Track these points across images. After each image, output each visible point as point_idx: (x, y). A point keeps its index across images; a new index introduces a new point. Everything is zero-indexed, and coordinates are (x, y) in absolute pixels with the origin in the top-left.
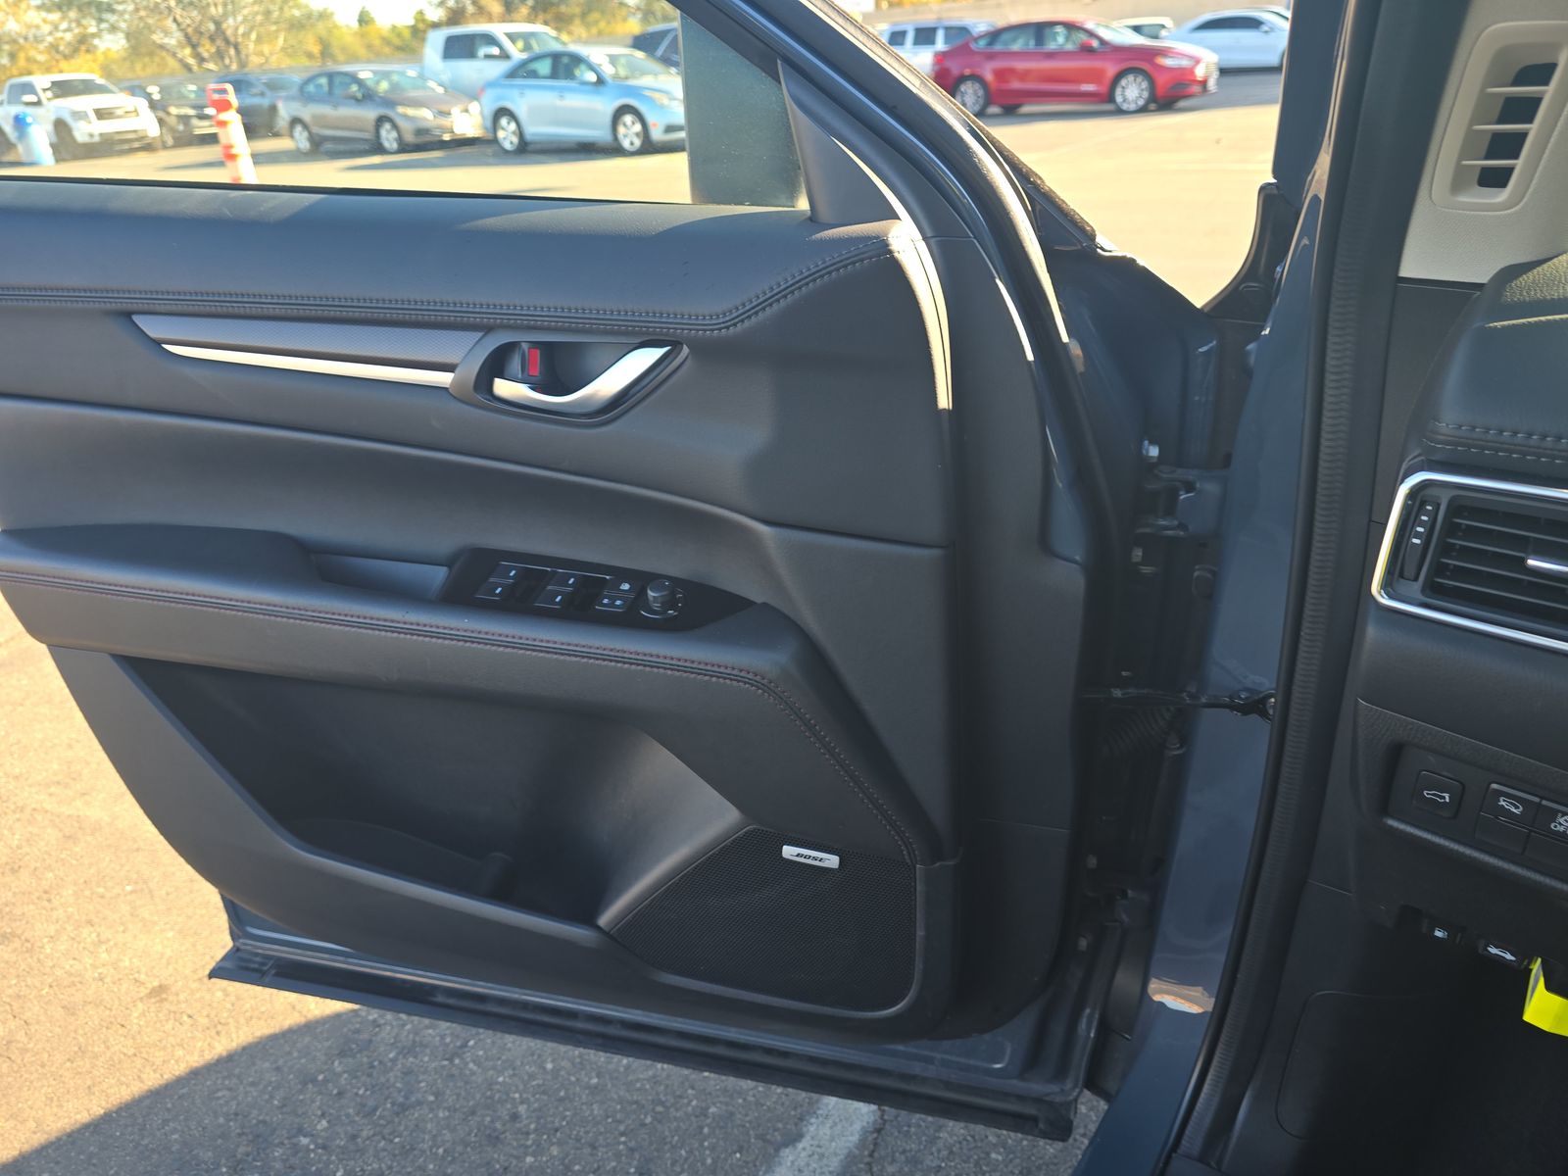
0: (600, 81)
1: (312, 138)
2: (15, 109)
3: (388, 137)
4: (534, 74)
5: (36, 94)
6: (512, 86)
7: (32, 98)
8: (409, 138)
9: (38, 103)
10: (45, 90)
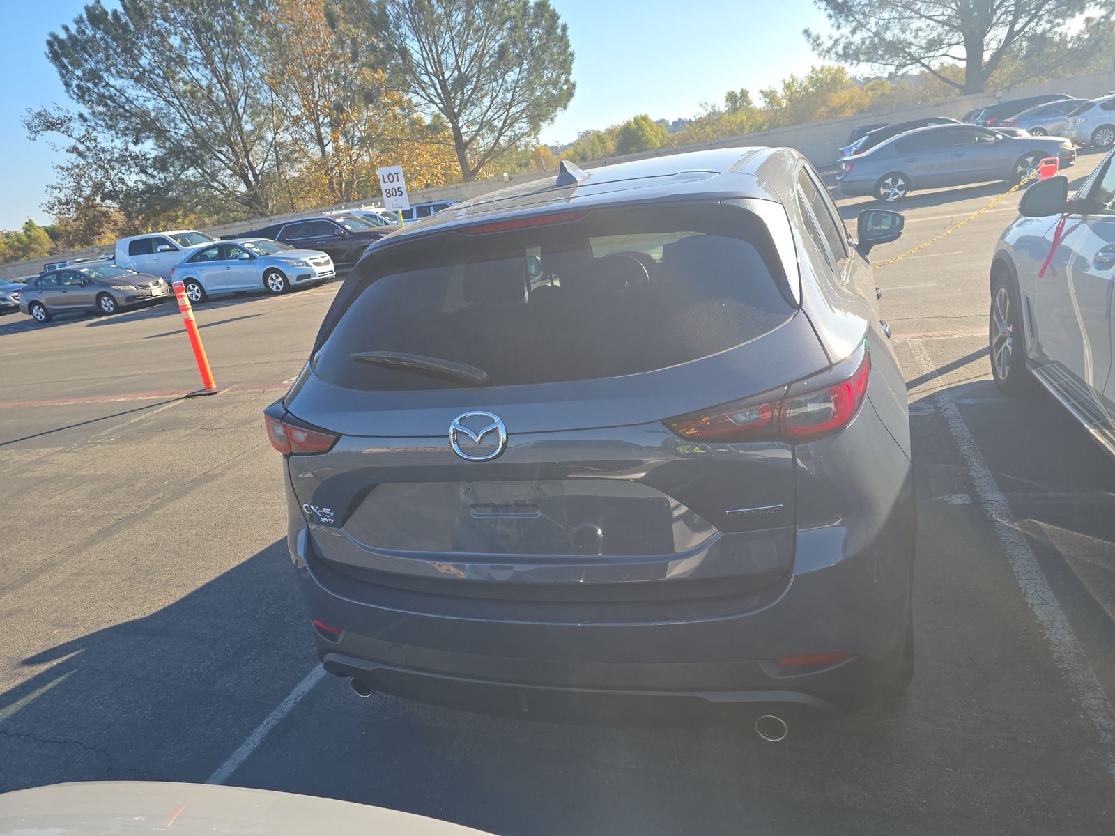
0: (252, 257)
1: (46, 312)
3: (106, 304)
4: (205, 258)
6: (193, 266)
8: (122, 303)
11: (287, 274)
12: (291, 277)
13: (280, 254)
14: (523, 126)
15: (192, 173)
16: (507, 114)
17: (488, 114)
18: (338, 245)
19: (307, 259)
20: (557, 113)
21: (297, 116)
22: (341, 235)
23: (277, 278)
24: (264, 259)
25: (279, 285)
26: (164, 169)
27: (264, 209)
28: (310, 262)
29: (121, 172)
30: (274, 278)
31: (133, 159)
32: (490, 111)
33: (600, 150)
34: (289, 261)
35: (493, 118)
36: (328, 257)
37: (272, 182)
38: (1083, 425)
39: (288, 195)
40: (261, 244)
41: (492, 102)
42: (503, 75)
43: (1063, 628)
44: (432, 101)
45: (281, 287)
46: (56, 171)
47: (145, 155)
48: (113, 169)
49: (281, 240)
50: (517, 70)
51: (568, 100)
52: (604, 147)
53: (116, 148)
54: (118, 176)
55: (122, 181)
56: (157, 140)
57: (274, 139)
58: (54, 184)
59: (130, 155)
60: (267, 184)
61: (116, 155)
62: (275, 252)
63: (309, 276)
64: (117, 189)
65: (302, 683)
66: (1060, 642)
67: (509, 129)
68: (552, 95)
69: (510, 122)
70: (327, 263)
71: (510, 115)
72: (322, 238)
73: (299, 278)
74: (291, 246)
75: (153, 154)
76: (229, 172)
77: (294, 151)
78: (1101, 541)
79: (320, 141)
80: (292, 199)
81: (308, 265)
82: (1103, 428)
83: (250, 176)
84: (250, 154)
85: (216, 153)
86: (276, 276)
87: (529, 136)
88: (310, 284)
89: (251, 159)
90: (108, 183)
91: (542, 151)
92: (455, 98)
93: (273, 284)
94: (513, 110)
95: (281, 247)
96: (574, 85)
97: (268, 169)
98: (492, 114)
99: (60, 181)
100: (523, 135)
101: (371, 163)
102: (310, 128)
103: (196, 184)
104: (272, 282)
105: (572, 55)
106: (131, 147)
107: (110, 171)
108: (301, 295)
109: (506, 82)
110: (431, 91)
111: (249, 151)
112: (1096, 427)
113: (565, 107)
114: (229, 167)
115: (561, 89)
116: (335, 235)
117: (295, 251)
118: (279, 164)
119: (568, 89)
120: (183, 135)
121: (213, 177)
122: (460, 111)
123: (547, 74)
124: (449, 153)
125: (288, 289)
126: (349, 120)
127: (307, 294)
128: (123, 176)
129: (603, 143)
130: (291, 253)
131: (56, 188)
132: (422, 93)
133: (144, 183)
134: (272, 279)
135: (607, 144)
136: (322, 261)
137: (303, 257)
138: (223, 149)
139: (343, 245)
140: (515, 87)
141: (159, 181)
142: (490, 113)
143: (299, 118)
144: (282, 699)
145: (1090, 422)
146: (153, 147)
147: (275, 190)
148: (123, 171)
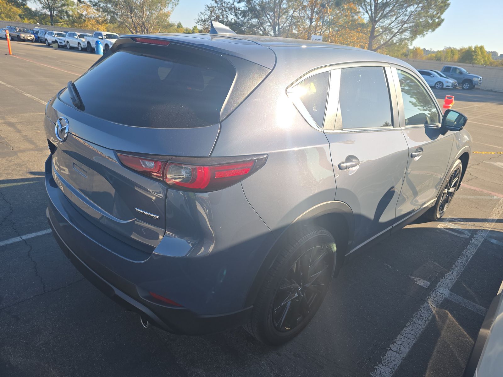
2: (96, 39)
5: (102, 36)
7: (101, 37)
9: (102, 39)
10: (104, 36)
14: (407, 34)
15: (255, 21)
16: (402, 27)
17: (392, 25)
20: (428, 32)
21: (305, 5)
26: (244, 16)
29: (228, 13)
31: (234, 9)
32: (393, 23)
33: (450, 58)
35: (393, 27)
41: (396, 19)
42: (407, 7)
43: (391, 369)
44: (367, 12)
46: (205, 7)
47: (239, 8)
48: (226, 11)
50: (416, 6)
51: (436, 27)
52: (453, 57)
53: (229, 3)
54: (226, 15)
55: (227, 17)
56: (247, 3)
57: (293, 13)
58: (203, 12)
59: (234, 7)
61: (228, 6)
64: (224, 20)
66: (380, 373)
67: (400, 35)
68: (428, 22)
69: (402, 31)
71: (403, 27)
75: (243, 9)
76: (269, 24)
77: (299, 22)
79: (311, 20)
83: (277, 28)
84: (280, 18)
85: (267, 14)
87: (409, 40)
89: (280, 20)
90: (221, 17)
91: (419, 51)
92: (379, 13)
94: (405, 25)
96: (443, 20)
98: (394, 25)
99: (205, 11)
100: (406, 39)
101: (329, 35)
102: (309, 13)
103: (255, 26)
105: (449, 4)
106: (236, 4)
107: (224, 12)
109: (407, 11)
110: (369, 7)
111: (280, 17)
113: (433, 30)
114: (270, 22)
115: (434, 21)
118: (290, 25)
119: (438, 21)
120: (257, 4)
121: (262, 24)
122: (379, 20)
123: (431, 11)
124: (366, 39)
126: (327, 13)
128: (228, 15)
129: (454, 55)
131: (203, 14)
132: (364, 7)
133: (235, 20)
135: (455, 56)
138: (270, 13)
140: (411, 15)
141: (240, 21)
142: (393, 24)
143: (306, 7)
146: (244, 6)
148: (229, 13)
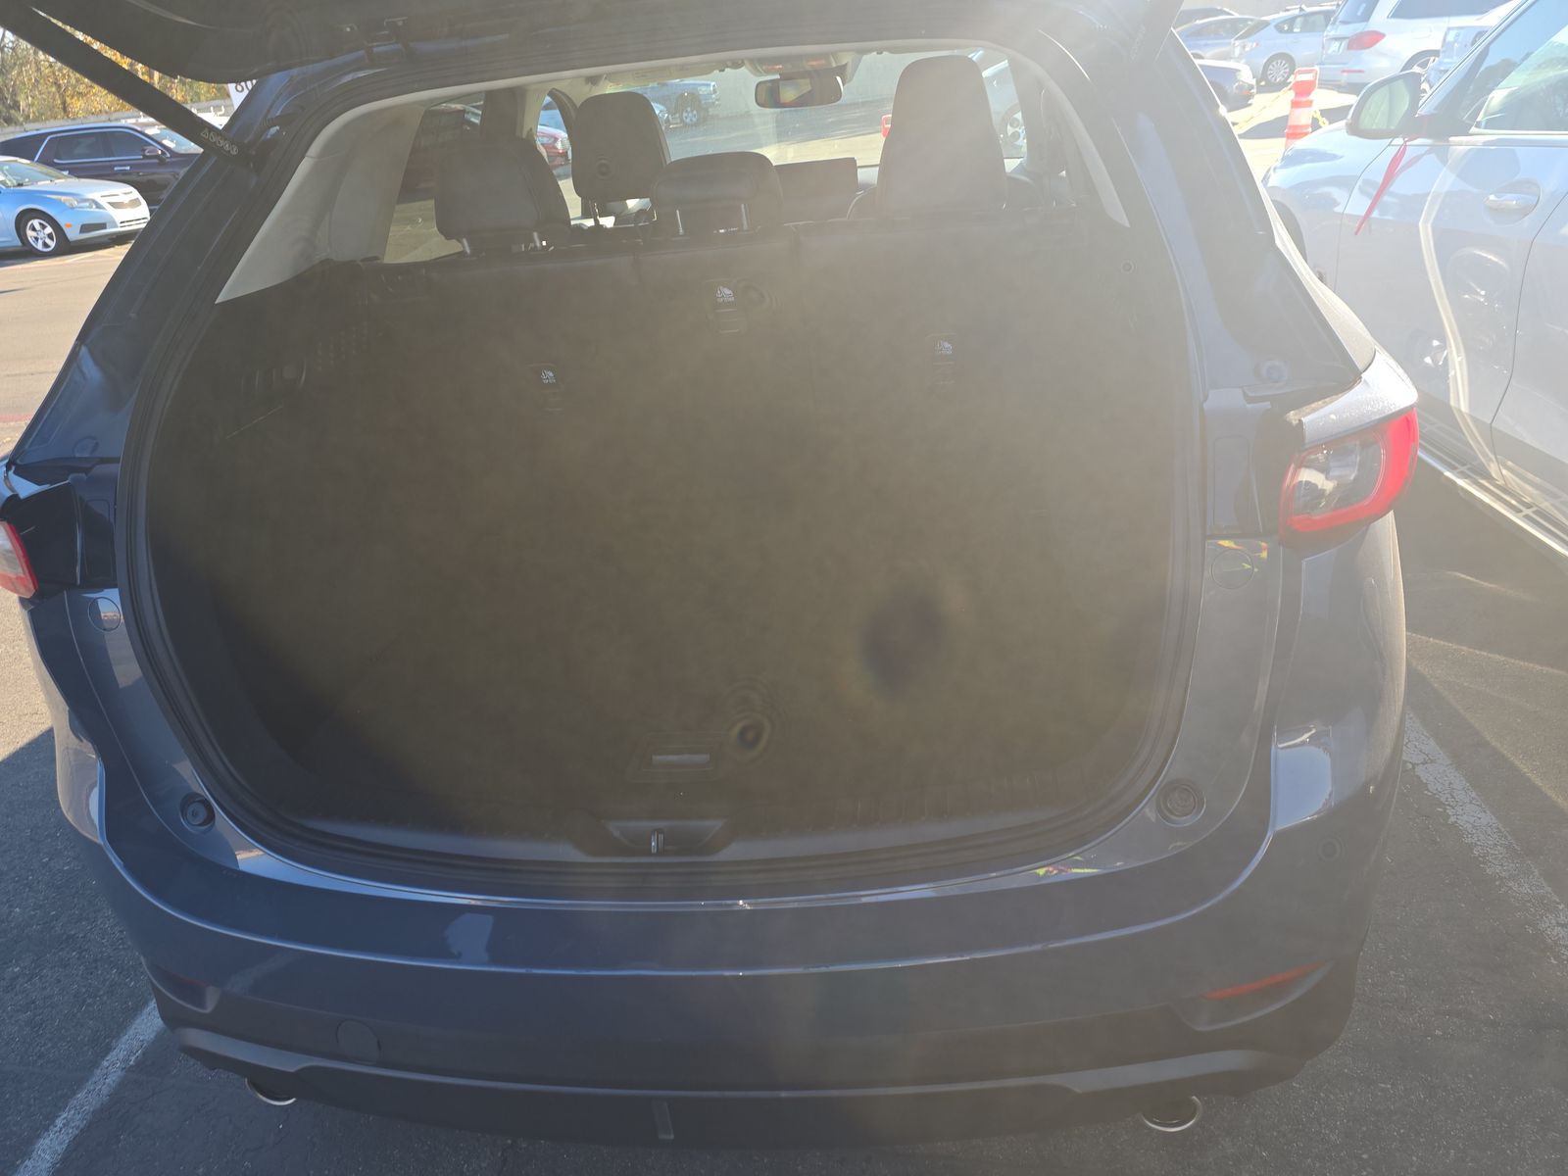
11: (62, 221)
12: (69, 226)
13: (44, 185)
18: (153, 174)
19: (96, 196)
22: (157, 157)
23: (44, 227)
24: (14, 192)
25: (48, 241)
27: (12, 112)
28: (103, 202)
30: (38, 227)
34: (63, 198)
36: (135, 194)
37: (22, 65)
38: (1442, 474)
39: (54, 89)
40: (7, 167)
43: (1471, 803)
45: (52, 244)
49: (46, 161)
60: (12, 68)
62: (34, 181)
63: (103, 226)
65: (138, 1021)
66: (1474, 827)
70: (134, 203)
72: (121, 160)
73: (85, 228)
74: (66, 173)
78: (1471, 650)
80: (63, 97)
81: (98, 206)
82: (1477, 478)
86: (40, 224)
88: (106, 239)
93: (37, 239)
95: (47, 174)
97: (13, 42)
104: (34, 234)
108: (90, 258)
112: (1464, 475)
116: (145, 157)
117: (74, 181)
125: (66, 247)
127: (102, 257)
130: (65, 183)
134: (34, 229)
136: (126, 199)
137: (91, 192)
139: (162, 174)
144: (95, 1064)
145: (1452, 468)
147: (30, 79)
